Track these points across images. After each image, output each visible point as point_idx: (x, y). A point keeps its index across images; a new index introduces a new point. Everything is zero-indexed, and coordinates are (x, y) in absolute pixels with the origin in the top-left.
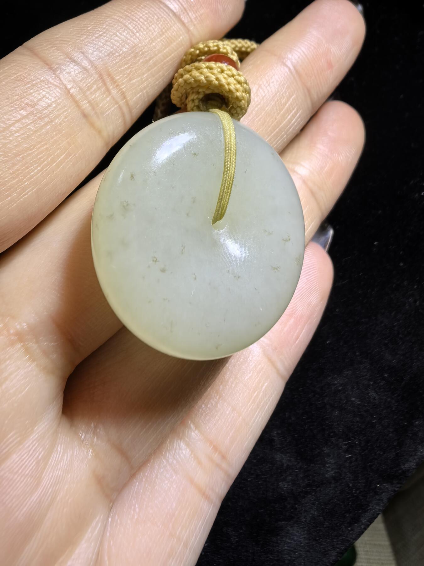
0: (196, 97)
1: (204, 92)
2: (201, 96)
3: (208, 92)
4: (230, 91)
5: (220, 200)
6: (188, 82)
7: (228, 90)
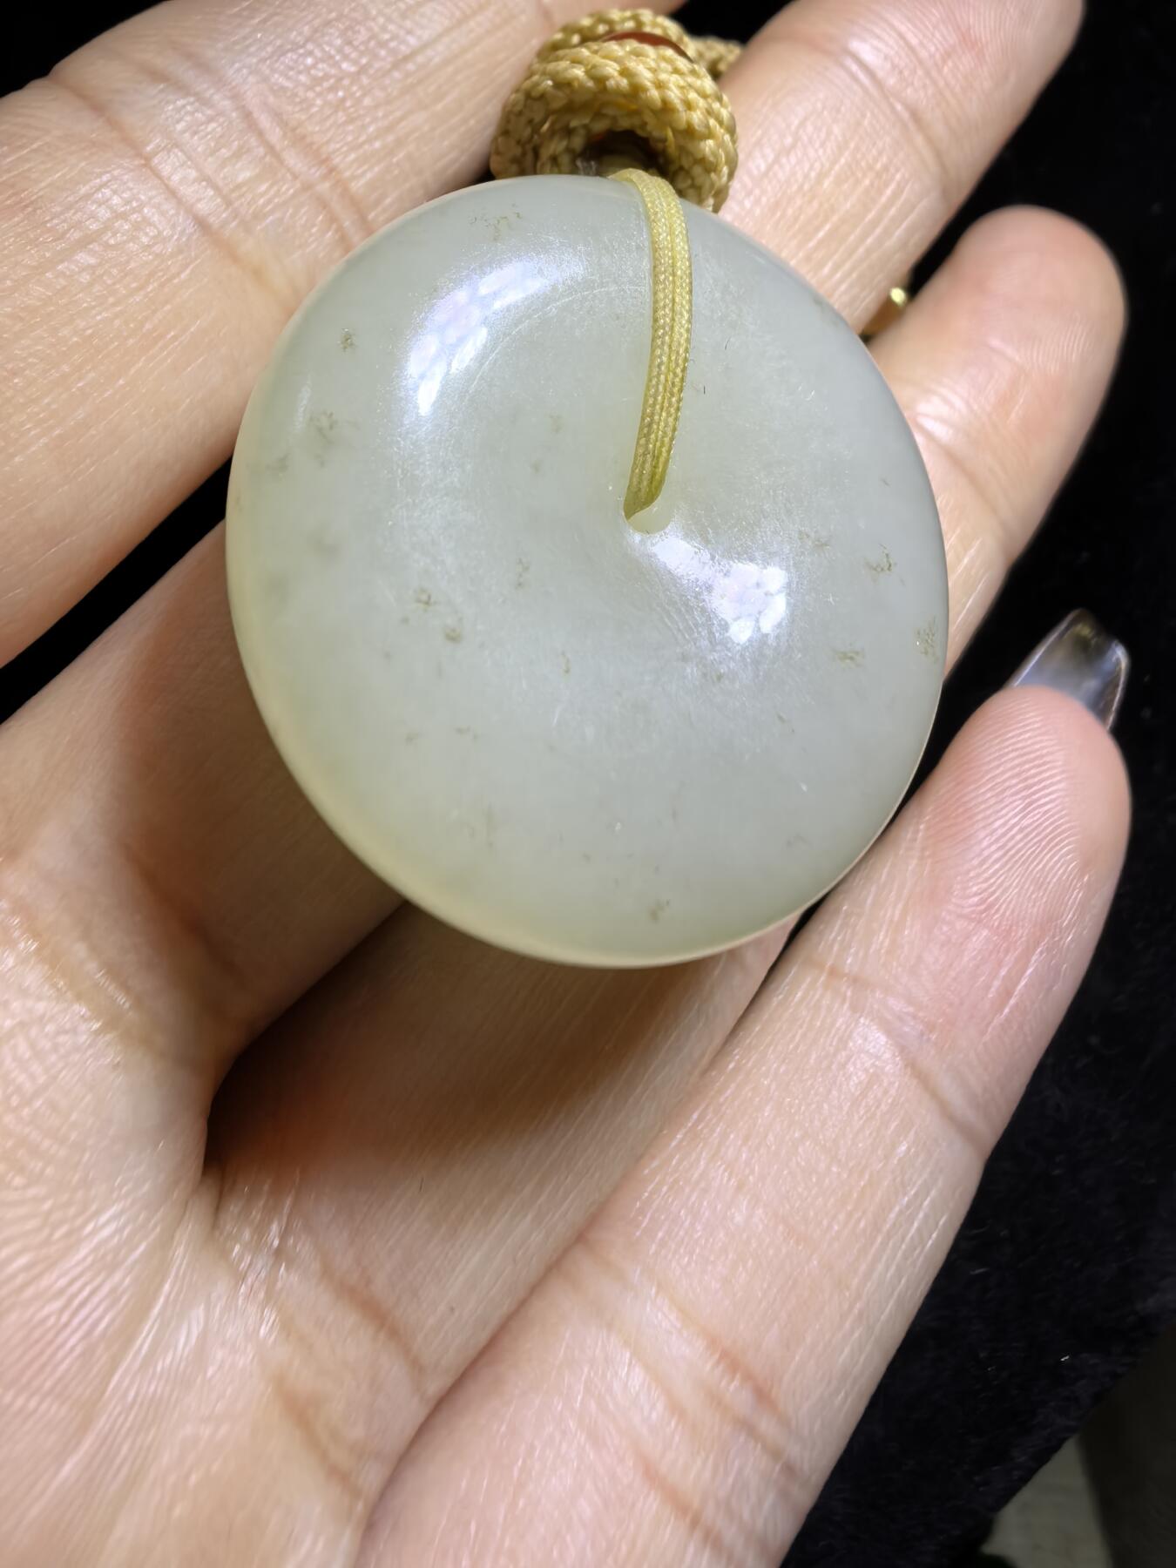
0: (564, 143)
1: (585, 126)
2: (578, 142)
3: (600, 126)
4: (666, 108)
5: (646, 429)
6: (534, 94)
7: (659, 103)
